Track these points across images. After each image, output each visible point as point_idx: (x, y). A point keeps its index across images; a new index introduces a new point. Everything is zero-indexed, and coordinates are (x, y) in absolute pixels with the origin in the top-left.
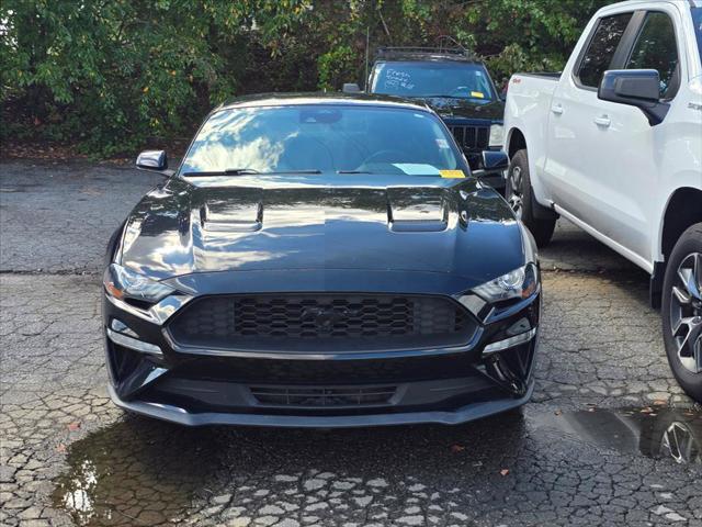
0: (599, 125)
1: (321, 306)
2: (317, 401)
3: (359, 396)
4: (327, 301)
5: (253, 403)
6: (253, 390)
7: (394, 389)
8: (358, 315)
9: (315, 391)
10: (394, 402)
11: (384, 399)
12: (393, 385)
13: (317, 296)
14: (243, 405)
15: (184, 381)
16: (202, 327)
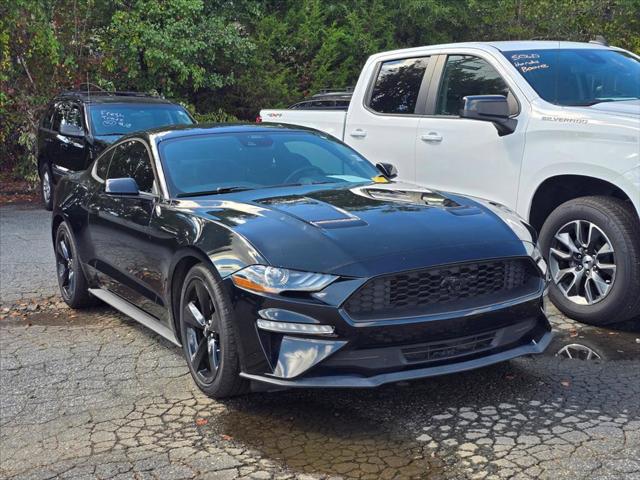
0: (427, 140)
2: (443, 353)
4: (456, 270)
5: (405, 362)
6: (403, 351)
7: (494, 335)
9: (440, 346)
10: (495, 344)
12: (492, 332)
14: (399, 364)
15: (351, 353)
16: (364, 305)
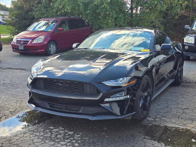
1: (60, 83)
3: (75, 109)
4: (62, 82)
5: (49, 107)
6: (48, 103)
7: (80, 108)
8: (69, 86)
10: (80, 112)
11: (78, 111)
13: (60, 80)
14: (47, 107)
